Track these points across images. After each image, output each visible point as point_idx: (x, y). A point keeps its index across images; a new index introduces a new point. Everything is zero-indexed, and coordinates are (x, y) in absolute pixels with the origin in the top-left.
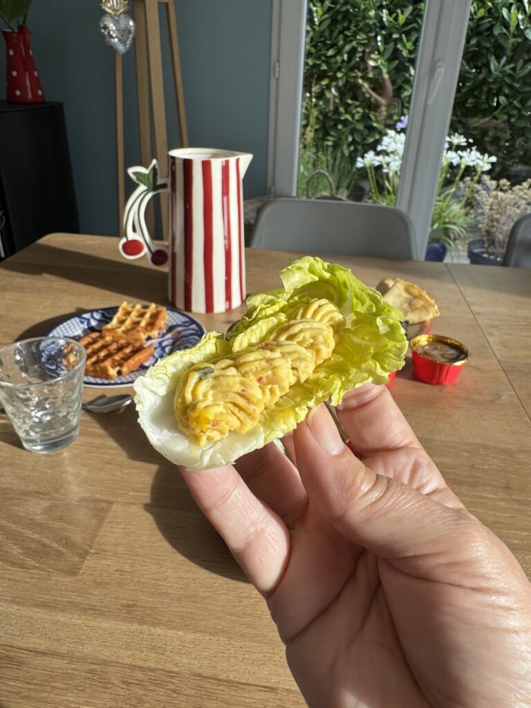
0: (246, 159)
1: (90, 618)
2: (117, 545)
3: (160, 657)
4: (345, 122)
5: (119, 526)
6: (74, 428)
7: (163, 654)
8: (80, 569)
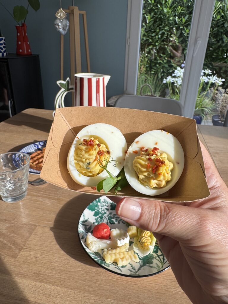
0: (107, 78)
1: (19, 278)
2: (36, 245)
3: (48, 298)
4: (160, 64)
5: (38, 237)
6: (24, 192)
7: (49, 297)
8: (18, 255)
